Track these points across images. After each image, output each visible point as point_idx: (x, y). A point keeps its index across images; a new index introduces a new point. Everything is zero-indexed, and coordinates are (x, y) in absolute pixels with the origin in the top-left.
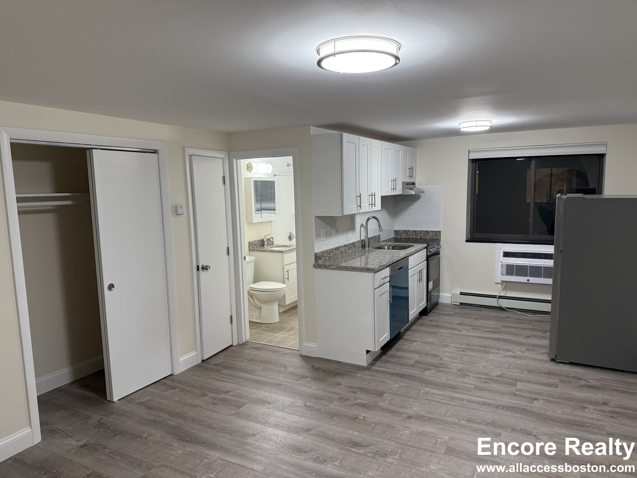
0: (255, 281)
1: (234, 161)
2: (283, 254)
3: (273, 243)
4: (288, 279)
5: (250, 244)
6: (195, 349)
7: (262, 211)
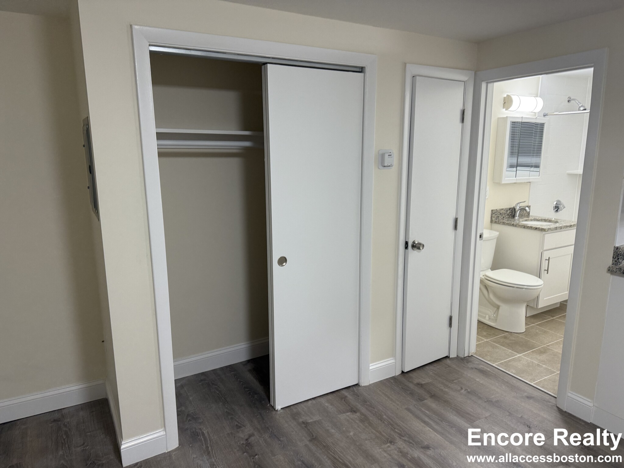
0: (494, 267)
1: (484, 85)
2: (544, 233)
3: (529, 214)
4: (548, 270)
5: (493, 212)
6: (394, 355)
7: (518, 168)
